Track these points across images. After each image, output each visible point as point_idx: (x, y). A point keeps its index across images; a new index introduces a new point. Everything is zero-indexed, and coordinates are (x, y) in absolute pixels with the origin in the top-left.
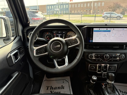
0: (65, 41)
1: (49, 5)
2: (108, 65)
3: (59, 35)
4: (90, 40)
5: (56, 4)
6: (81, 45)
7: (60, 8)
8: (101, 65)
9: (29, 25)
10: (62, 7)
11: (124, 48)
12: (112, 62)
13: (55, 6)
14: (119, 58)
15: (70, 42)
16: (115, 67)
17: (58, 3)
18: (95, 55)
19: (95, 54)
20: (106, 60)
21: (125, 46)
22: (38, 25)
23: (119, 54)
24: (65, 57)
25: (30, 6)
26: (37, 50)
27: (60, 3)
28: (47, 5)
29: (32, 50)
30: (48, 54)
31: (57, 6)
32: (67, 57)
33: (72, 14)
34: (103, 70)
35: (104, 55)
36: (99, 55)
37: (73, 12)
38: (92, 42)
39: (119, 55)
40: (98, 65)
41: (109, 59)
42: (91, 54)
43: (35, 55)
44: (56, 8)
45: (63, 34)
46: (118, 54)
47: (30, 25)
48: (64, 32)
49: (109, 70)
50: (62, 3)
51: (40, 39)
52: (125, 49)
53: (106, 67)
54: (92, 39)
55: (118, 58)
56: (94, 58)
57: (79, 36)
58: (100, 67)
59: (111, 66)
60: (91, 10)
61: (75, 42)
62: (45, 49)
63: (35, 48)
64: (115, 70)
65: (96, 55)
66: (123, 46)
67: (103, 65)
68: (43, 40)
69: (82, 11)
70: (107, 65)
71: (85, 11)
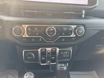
2: (58, 49)
8: (46, 50)
12: (63, 42)
14: (75, 34)
16: (70, 52)
18: (27, 28)
19: (27, 26)
20: (50, 39)
21: (84, 12)
23: (75, 26)
34: (49, 59)
35: (46, 27)
36: (36, 29)
40: (39, 50)
41: (57, 36)
46: (72, 26)
49: (59, 58)
52: (84, 18)
53: (54, 53)
55: (73, 35)
56: (27, 36)
58: (43, 53)
59: (62, 51)
64: (69, 58)
65: (29, 29)
66: (81, 12)
67: (49, 49)
70: (56, 49)
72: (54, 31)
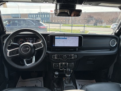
0: (33, 45)
1: (31, 14)
2: (67, 63)
3: (31, 41)
4: (53, 45)
5: (38, 13)
6: (44, 48)
7: (41, 17)
9: (5, 33)
10: (43, 17)
11: (77, 50)
12: (69, 60)
13: (37, 15)
15: (37, 46)
16: (73, 65)
17: (39, 13)
19: (57, 55)
20: (64, 59)
21: (77, 49)
22: (12, 33)
24: (33, 57)
25: (12, 14)
26: (10, 52)
27: (41, 13)
28: (29, 14)
29: (6, 52)
30: (19, 55)
31: (39, 15)
32: (34, 57)
33: (53, 23)
34: (64, 67)
35: (63, 55)
36: (60, 56)
37: (54, 21)
38: (55, 46)
39: (73, 55)
40: (60, 63)
41: (67, 58)
42: (54, 55)
43: (8, 56)
44: (38, 17)
45: (33, 40)
47: (7, 33)
48: (34, 39)
49: (68, 67)
50: (44, 12)
51: (14, 44)
53: (66, 65)
54: (55, 44)
55: (73, 58)
56: (56, 58)
57: (43, 41)
58: (61, 65)
59: (69, 64)
60: (69, 20)
61: (40, 46)
62: (17, 51)
63: (8, 50)
64: (72, 67)
67: (64, 63)
68: (17, 45)
69: (61, 21)
71: (64, 21)
72: (65, 57)
